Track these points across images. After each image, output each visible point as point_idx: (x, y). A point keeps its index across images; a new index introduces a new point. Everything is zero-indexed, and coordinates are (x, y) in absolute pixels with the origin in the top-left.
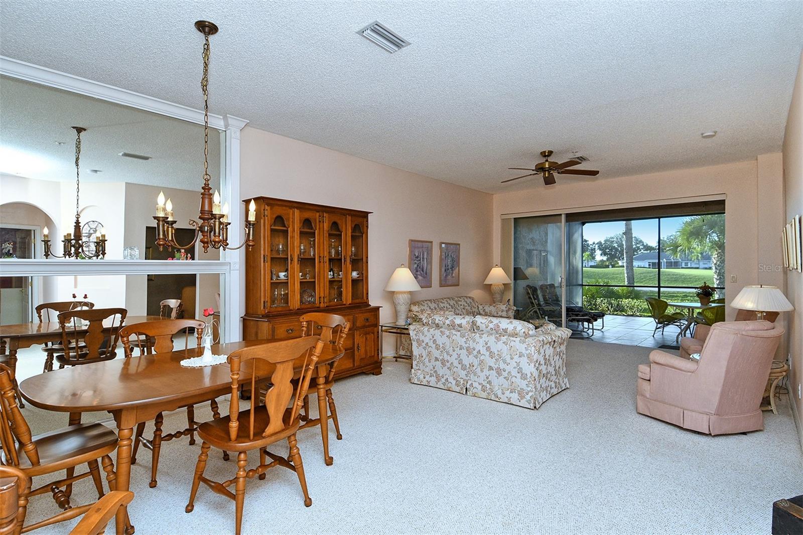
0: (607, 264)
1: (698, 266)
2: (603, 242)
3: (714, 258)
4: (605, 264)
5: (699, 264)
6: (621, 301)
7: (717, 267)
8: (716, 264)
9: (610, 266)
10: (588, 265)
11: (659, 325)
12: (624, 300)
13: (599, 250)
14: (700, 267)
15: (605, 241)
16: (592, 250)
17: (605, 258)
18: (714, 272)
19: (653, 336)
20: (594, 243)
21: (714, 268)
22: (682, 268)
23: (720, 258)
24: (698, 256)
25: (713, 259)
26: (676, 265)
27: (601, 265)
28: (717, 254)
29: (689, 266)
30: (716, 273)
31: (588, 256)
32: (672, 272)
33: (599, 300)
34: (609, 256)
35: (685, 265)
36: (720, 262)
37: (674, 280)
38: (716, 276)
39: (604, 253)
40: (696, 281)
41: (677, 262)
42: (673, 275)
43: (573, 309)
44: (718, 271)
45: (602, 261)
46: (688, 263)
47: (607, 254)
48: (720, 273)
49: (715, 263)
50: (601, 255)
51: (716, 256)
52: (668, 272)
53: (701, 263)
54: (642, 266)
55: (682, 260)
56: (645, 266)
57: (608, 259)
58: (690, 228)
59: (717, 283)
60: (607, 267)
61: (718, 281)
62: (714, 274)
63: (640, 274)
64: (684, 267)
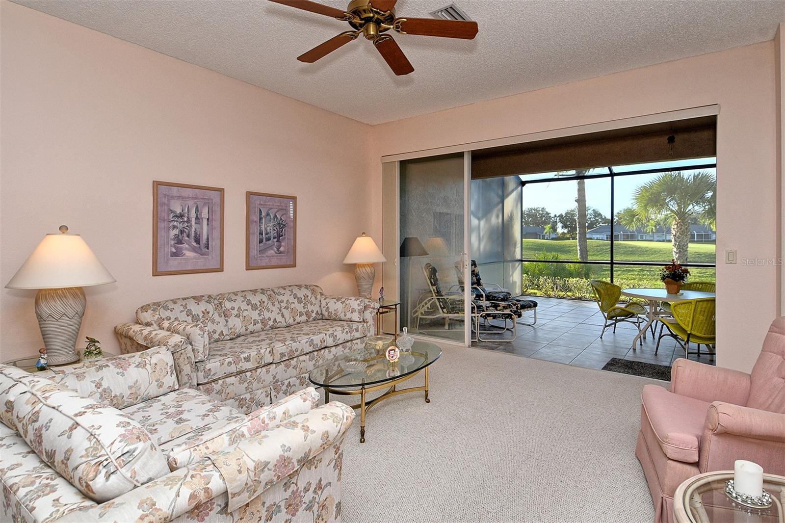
0: (568, 236)
1: (652, 239)
2: (564, 215)
3: (674, 229)
4: (565, 236)
5: (653, 237)
6: (568, 281)
7: (677, 239)
8: (675, 236)
9: (571, 239)
10: (549, 237)
11: (609, 322)
12: (571, 279)
13: (560, 223)
14: (655, 240)
15: (567, 214)
16: (553, 222)
17: (566, 231)
18: (673, 244)
19: (601, 338)
20: (555, 216)
21: (673, 240)
22: (638, 240)
23: (680, 229)
24: (653, 229)
25: (672, 229)
26: (632, 237)
27: (563, 237)
28: (677, 225)
29: (644, 239)
30: (675, 246)
31: (550, 229)
32: (627, 244)
33: (542, 280)
34: (569, 229)
35: (640, 238)
36: (680, 234)
37: (629, 253)
38: (675, 249)
39: (565, 226)
40: (652, 254)
41: (633, 235)
42: (629, 247)
43: (495, 297)
44: (677, 244)
45: (563, 233)
46: (643, 236)
47: (568, 227)
48: (680, 246)
49: (674, 234)
50: (562, 227)
51: (676, 226)
52: (625, 244)
53: (655, 236)
54: (601, 239)
55: (638, 233)
56: (603, 239)
57: (568, 232)
58: (648, 194)
59: (677, 257)
60: (568, 239)
61: (678, 255)
62: (673, 247)
63: (597, 246)
64: (639, 239)
